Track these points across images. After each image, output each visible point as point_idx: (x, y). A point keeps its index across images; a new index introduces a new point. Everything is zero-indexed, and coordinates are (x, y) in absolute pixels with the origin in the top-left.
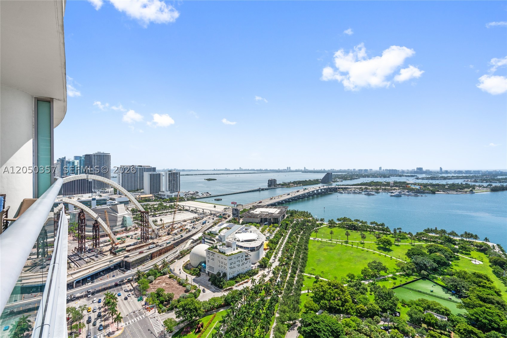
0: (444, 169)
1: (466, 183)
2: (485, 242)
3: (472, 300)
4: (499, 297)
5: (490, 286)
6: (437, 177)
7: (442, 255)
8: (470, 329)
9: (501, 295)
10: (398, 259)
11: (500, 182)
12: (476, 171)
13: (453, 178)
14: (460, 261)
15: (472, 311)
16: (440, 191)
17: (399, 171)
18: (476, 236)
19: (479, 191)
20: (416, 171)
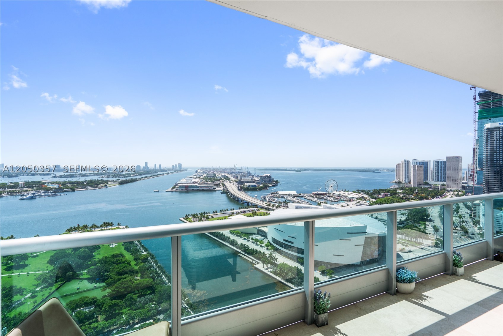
1: (101, 179)
2: (118, 227)
3: (113, 279)
4: (130, 266)
5: (124, 260)
6: (75, 174)
7: (86, 250)
8: (113, 303)
9: (131, 264)
10: (37, 272)
11: (125, 177)
13: (90, 175)
14: (101, 249)
15: (113, 288)
16: (79, 188)
18: (112, 223)
19: (111, 185)
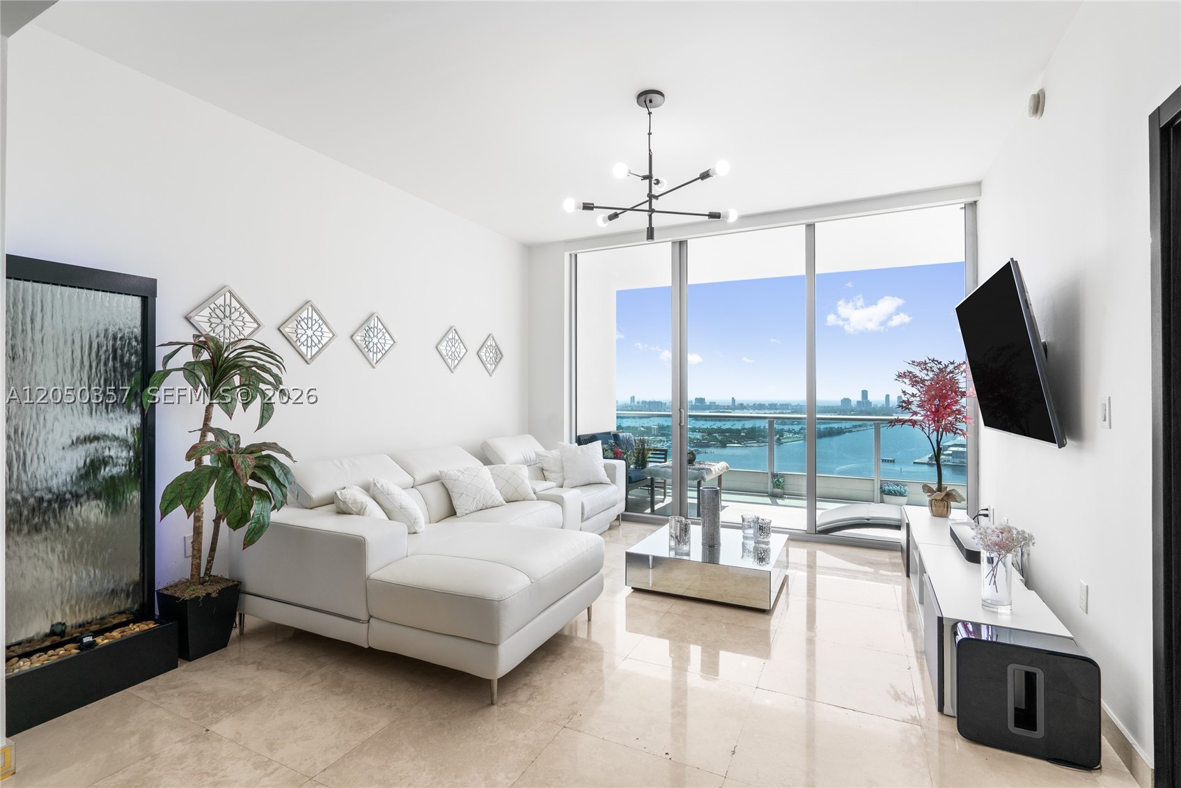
0: (739, 400)
12: (784, 405)
17: (665, 404)
20: (694, 404)
